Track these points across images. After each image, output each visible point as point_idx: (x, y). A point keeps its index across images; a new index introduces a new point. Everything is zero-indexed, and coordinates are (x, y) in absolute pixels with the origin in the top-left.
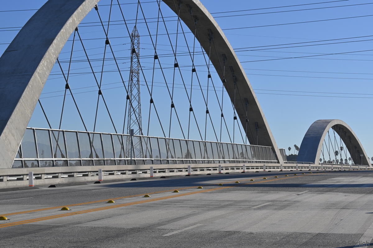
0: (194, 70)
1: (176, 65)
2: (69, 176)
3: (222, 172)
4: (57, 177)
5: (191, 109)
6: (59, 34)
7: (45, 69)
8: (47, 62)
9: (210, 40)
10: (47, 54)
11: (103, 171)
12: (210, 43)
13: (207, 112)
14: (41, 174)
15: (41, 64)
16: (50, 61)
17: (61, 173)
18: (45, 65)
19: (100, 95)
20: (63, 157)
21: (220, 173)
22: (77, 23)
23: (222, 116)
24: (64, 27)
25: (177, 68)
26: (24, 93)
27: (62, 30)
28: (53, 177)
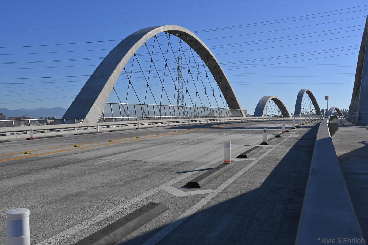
0: (199, 74)
1: (189, 71)
2: (126, 126)
3: (208, 122)
4: (119, 126)
5: (197, 92)
6: (124, 57)
7: (116, 74)
8: (118, 71)
9: (207, 59)
10: (117, 67)
11: (140, 123)
12: (207, 60)
13: (206, 93)
14: (109, 125)
15: (114, 72)
16: (119, 70)
17: (121, 124)
18: (117, 72)
19: (148, 86)
20: (127, 116)
21: (207, 123)
22: (134, 52)
23: (214, 95)
24: (127, 54)
25: (190, 73)
26: (105, 86)
27: (126, 55)
28: (117, 126)
